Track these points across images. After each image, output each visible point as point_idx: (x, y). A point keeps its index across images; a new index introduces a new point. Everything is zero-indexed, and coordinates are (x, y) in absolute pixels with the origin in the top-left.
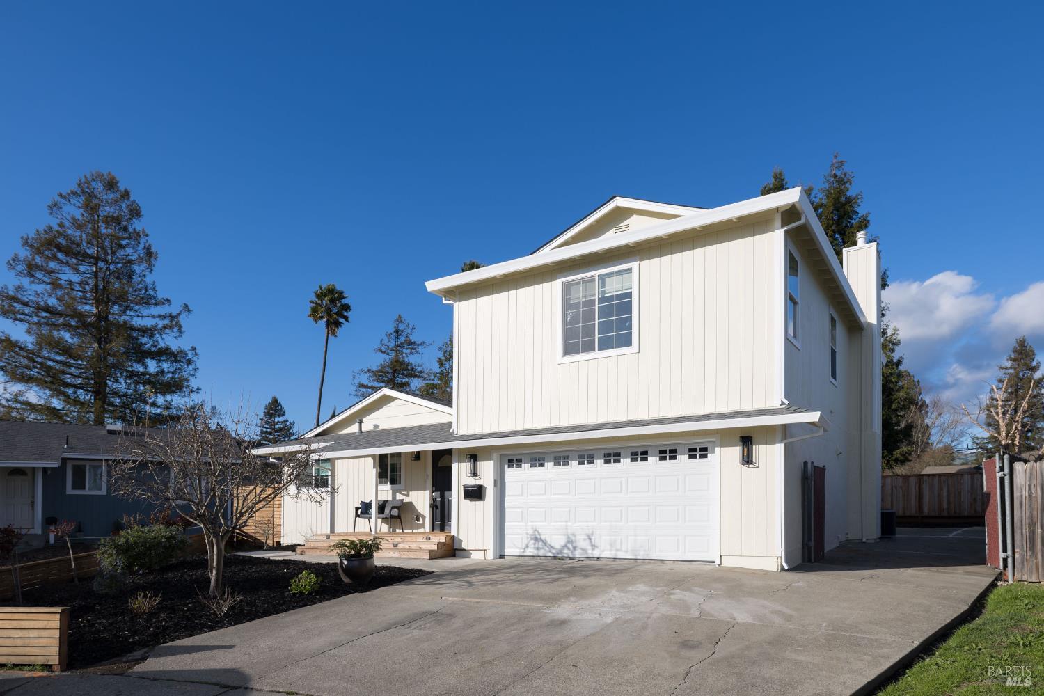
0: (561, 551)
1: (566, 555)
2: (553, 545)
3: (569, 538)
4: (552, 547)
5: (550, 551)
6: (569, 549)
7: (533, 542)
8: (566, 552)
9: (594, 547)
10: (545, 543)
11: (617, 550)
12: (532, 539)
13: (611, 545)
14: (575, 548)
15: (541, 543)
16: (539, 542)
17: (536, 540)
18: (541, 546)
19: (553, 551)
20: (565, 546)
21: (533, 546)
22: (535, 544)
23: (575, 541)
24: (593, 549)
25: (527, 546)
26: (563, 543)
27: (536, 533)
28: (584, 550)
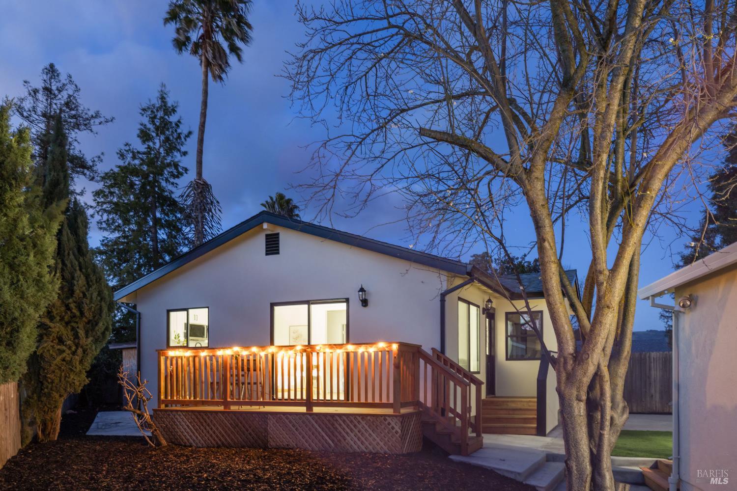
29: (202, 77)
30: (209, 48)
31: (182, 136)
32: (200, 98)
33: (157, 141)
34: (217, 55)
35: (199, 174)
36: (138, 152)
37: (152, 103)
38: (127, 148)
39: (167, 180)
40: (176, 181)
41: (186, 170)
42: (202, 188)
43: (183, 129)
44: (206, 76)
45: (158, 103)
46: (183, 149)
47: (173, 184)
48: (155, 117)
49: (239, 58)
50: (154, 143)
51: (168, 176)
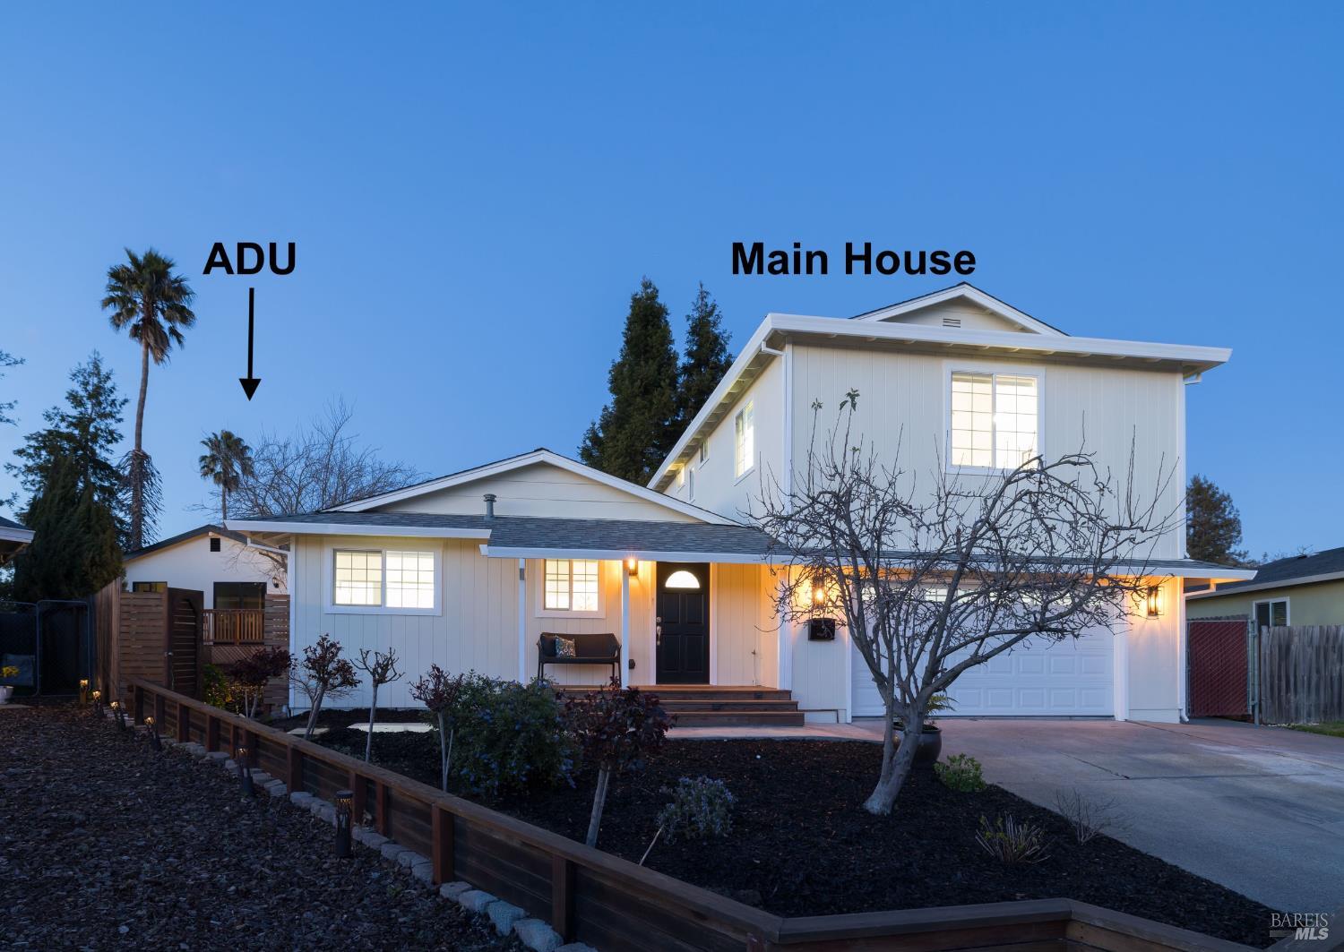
29: (141, 357)
30: (150, 334)
31: (118, 403)
32: (140, 376)
33: (89, 407)
34: (159, 340)
35: (139, 444)
36: (68, 416)
37: (83, 367)
38: (55, 411)
39: (101, 447)
40: (110, 446)
41: (121, 437)
42: (140, 459)
43: (118, 396)
44: (147, 355)
45: (90, 368)
46: (118, 416)
47: (107, 450)
48: (88, 383)
49: (180, 342)
50: (86, 409)
51: (102, 442)
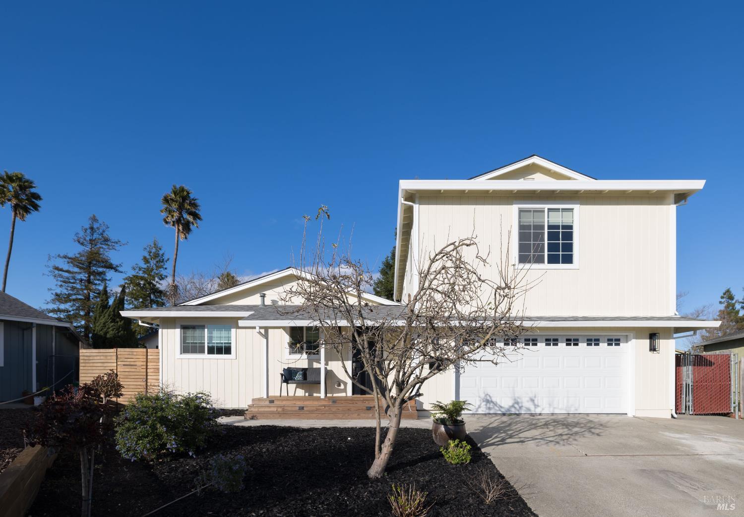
0: (509, 410)
1: (513, 413)
2: (503, 405)
3: (515, 399)
4: (501, 407)
5: (500, 410)
6: (515, 408)
7: (485, 403)
8: (513, 411)
9: (536, 406)
10: (495, 404)
11: (554, 408)
12: (484, 401)
13: (550, 405)
14: (520, 408)
15: (492, 404)
16: (490, 403)
17: (488, 401)
18: (491, 406)
19: (503, 410)
20: (513, 406)
21: (485, 406)
22: (486, 405)
23: (522, 403)
24: (535, 408)
25: (479, 407)
26: (511, 404)
27: (488, 396)
28: (529, 409)
31: (165, 261)
33: (152, 263)
35: (174, 281)
36: (142, 268)
38: (137, 266)
39: (157, 282)
41: (166, 277)
42: (174, 287)
43: (166, 258)
45: (152, 245)
46: (165, 267)
47: (160, 283)
48: (151, 252)
50: (150, 264)
51: (157, 279)
